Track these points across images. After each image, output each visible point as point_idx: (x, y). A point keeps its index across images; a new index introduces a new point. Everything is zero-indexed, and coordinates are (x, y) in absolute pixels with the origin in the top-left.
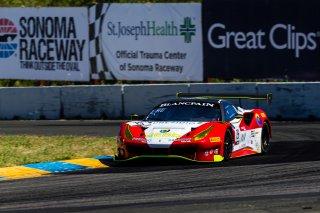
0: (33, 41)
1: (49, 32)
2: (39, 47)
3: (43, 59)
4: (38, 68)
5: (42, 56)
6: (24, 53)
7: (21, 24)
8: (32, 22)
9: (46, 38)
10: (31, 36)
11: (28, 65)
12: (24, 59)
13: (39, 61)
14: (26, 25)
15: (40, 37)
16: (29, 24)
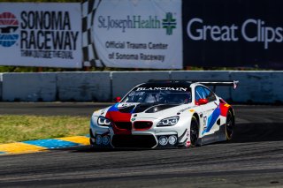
0: (32, 32)
1: (47, 25)
2: (38, 37)
3: (41, 48)
4: (37, 56)
5: (40, 45)
6: (24, 42)
7: (22, 18)
8: (31, 15)
9: (44, 30)
10: (31, 28)
11: (28, 54)
12: (24, 49)
13: (37, 49)
14: (26, 18)
15: (39, 29)
16: (29, 17)
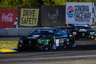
0: (78, 13)
1: (82, 10)
2: (80, 14)
3: (80, 18)
4: (79, 21)
5: (80, 17)
6: (76, 16)
7: (75, 8)
8: (78, 7)
9: (81, 12)
10: (77, 11)
11: (77, 20)
12: (76, 18)
13: (79, 19)
14: (76, 8)
15: (80, 12)
16: (77, 7)
